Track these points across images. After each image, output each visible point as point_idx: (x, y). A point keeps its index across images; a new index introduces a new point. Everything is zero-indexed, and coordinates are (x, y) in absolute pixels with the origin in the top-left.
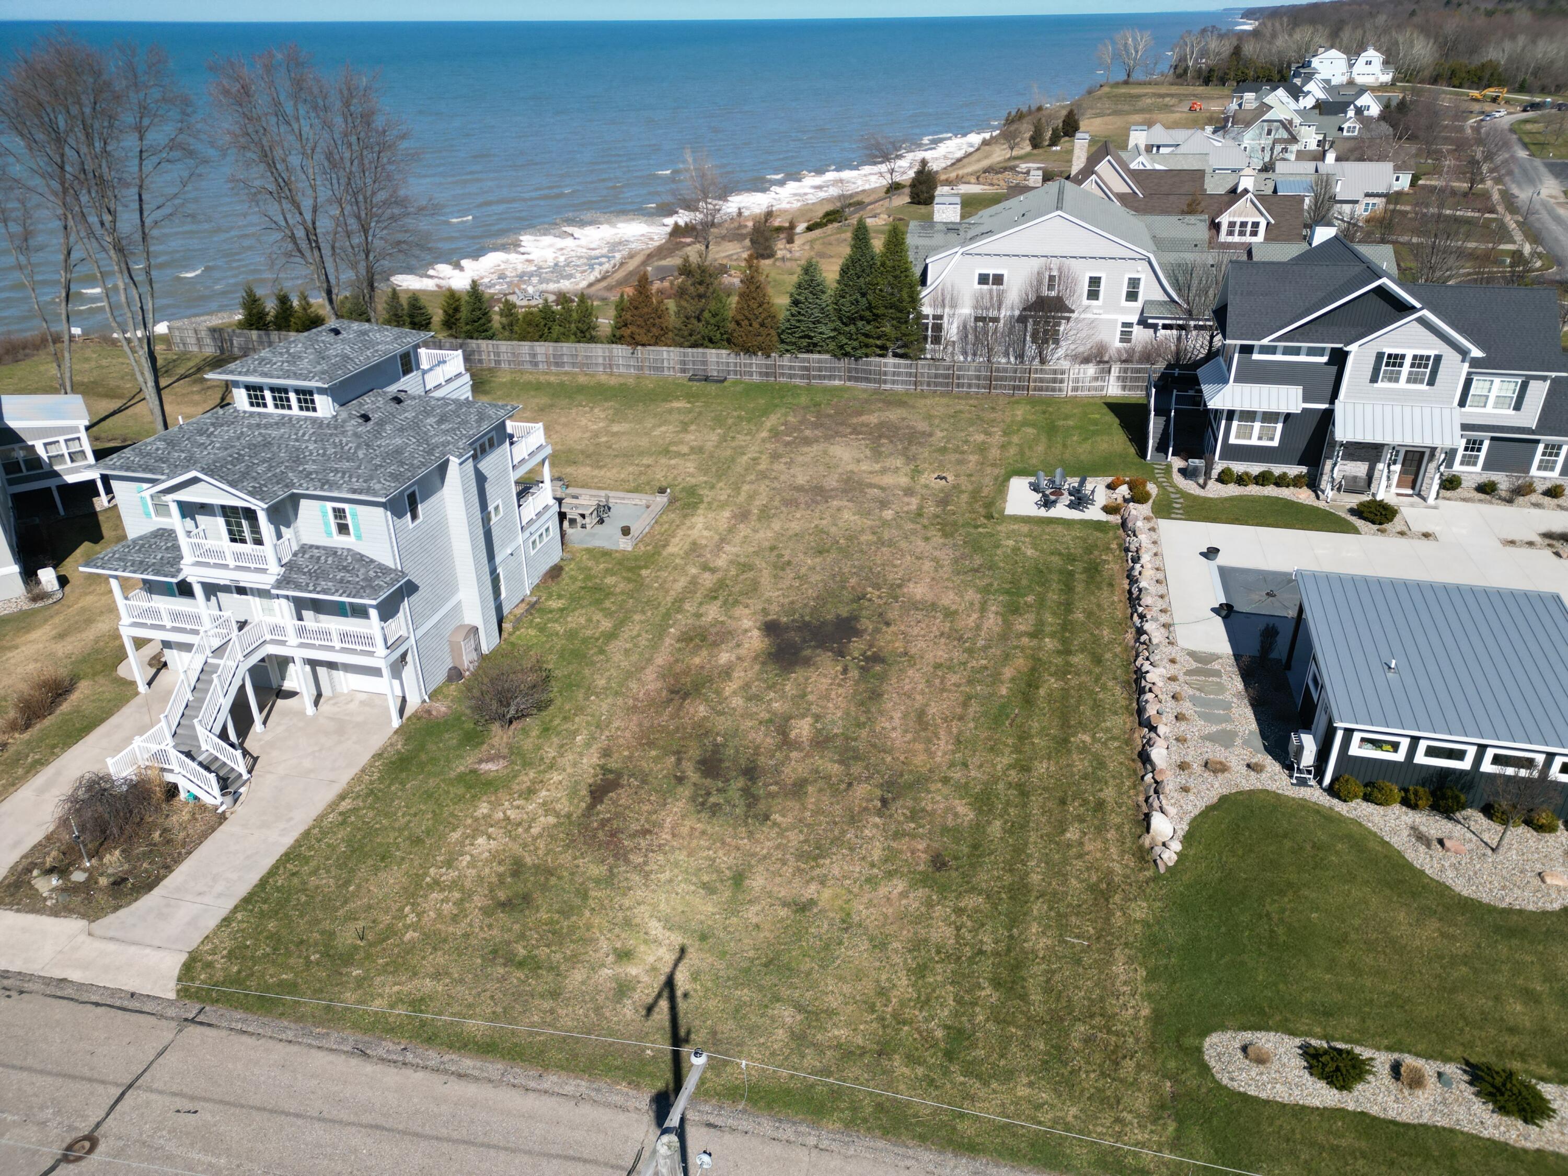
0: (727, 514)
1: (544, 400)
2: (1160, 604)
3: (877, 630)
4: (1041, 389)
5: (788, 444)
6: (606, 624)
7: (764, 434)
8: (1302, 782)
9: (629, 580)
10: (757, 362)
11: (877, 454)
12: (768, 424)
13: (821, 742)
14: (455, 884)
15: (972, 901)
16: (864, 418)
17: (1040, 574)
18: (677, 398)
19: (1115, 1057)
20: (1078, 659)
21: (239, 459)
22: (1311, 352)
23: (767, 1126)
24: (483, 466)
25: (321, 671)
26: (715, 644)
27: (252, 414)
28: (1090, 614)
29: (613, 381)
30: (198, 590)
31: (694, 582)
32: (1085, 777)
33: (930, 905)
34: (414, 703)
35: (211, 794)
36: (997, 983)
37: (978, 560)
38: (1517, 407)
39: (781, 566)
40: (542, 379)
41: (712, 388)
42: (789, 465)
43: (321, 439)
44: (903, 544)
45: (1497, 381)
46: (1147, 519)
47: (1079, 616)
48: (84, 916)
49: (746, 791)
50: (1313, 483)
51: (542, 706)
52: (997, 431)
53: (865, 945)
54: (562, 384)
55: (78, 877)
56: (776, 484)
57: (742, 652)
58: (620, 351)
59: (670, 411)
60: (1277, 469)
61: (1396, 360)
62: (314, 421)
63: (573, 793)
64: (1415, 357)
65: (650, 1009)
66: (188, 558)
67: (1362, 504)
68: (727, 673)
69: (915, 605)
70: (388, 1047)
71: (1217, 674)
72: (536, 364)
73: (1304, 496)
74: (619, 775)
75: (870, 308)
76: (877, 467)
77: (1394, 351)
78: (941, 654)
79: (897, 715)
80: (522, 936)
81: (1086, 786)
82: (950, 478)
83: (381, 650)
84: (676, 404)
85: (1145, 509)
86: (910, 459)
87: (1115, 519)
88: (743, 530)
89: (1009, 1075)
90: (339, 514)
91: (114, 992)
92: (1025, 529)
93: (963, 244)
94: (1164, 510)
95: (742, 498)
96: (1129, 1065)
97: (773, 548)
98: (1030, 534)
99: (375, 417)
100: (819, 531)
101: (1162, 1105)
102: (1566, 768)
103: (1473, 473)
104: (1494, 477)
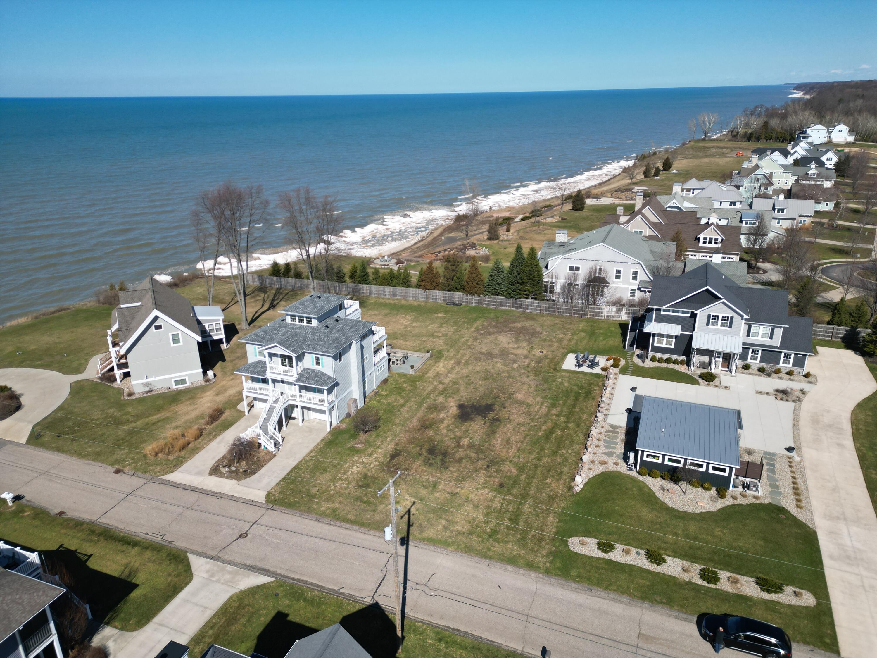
0: (452, 362)
1: (388, 311)
2: (607, 407)
3: (500, 410)
4: (593, 315)
5: (482, 334)
6: (402, 401)
7: (473, 330)
8: (630, 469)
9: (412, 386)
10: (475, 298)
11: (517, 340)
12: (475, 325)
13: (470, 446)
14: (346, 479)
15: (508, 497)
16: (515, 325)
17: (567, 393)
18: (440, 312)
19: (541, 540)
20: (571, 425)
21: (288, 340)
22: (683, 312)
23: (432, 548)
24: (363, 343)
25: (305, 411)
26: (440, 411)
27: (291, 324)
28: (581, 409)
29: (416, 304)
30: (270, 381)
31: (435, 388)
32: (559, 464)
33: (495, 497)
34: (334, 424)
35: (271, 448)
36: (510, 519)
37: (545, 386)
38: (771, 338)
39: (469, 384)
40: (387, 301)
41: (455, 308)
42: (480, 343)
43: (313, 334)
44: (518, 378)
45: (761, 327)
46: (616, 374)
47: (577, 409)
48: (236, 480)
49: (442, 460)
50: (688, 363)
51: (377, 428)
52: (569, 333)
53: (471, 506)
54: (395, 304)
55: (233, 469)
56: (474, 351)
57: (449, 414)
58: (419, 291)
59: (437, 318)
60: (674, 357)
61: (716, 318)
62: (311, 327)
63: (385, 455)
64: (723, 317)
65: (402, 517)
66: (269, 371)
67: (703, 374)
68: (442, 421)
69: (517, 402)
70: (325, 520)
71: (617, 433)
72: (385, 295)
73: (683, 368)
74: (401, 452)
75: (521, 279)
76: (516, 346)
77: (715, 314)
78: (521, 420)
79: (500, 439)
80: (366, 495)
81: (559, 466)
82: (545, 352)
83: (326, 404)
84: (439, 315)
85: (616, 370)
86: (530, 342)
87: (604, 373)
88: (457, 369)
89: (507, 542)
90: (317, 359)
91: (248, 500)
92: (567, 375)
93: (563, 254)
94: (624, 371)
95: (459, 356)
96: (544, 543)
97: (467, 377)
98: (568, 377)
99: (330, 326)
100: (487, 371)
101: (550, 553)
102: (714, 469)
103: (756, 363)
104: (764, 365)
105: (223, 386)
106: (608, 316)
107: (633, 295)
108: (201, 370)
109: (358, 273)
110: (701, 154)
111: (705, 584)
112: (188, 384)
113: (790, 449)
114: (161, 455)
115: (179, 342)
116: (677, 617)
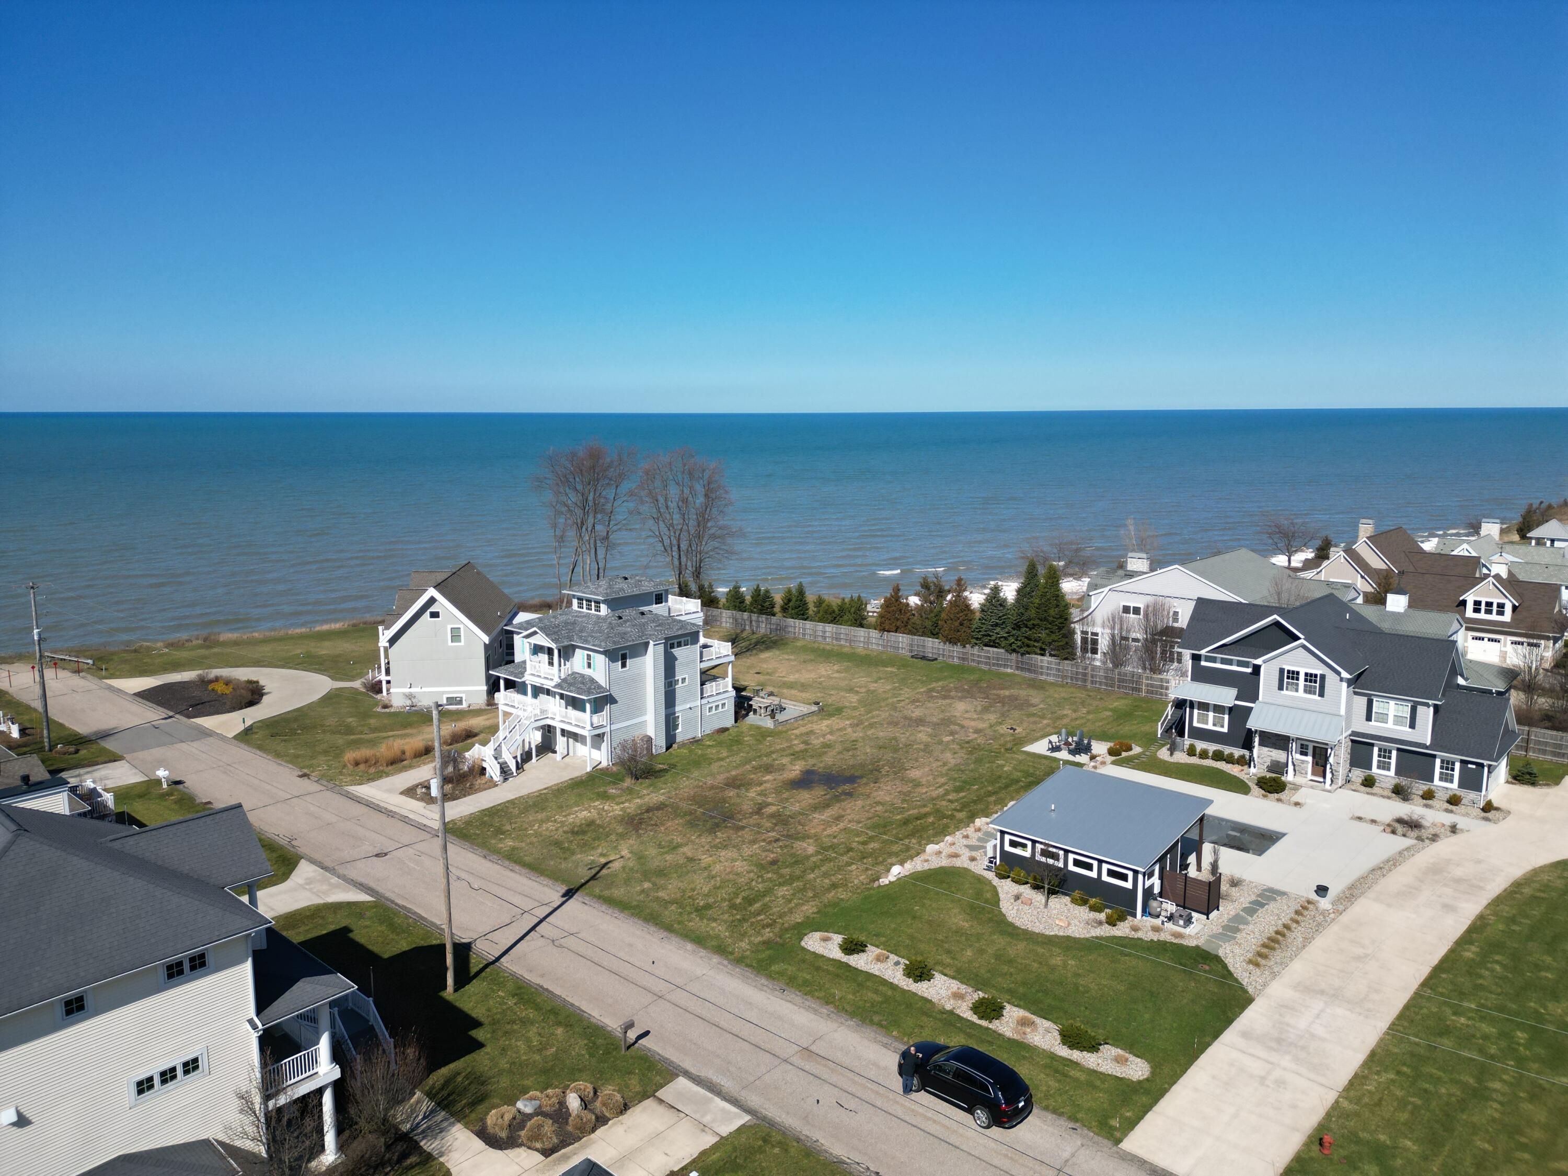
0: (848, 722)
1: (810, 657)
3: (866, 784)
4: (1152, 692)
5: (933, 697)
6: (724, 755)
7: (923, 690)
8: (989, 869)
9: (756, 739)
10: (957, 649)
11: (985, 710)
12: (932, 686)
13: (774, 816)
14: (561, 822)
15: (769, 875)
16: (1002, 692)
17: (997, 778)
18: (891, 666)
19: (768, 926)
20: (961, 815)
22: (1240, 664)
25: (571, 742)
26: (770, 772)
27: (577, 611)
28: (998, 798)
29: (865, 652)
30: (529, 688)
31: (790, 747)
32: (890, 852)
33: (750, 872)
34: (603, 764)
35: (496, 777)
36: (745, 898)
37: (971, 766)
38: (1412, 725)
39: (849, 749)
40: (822, 646)
41: (922, 663)
42: (917, 707)
43: (596, 625)
44: (936, 753)
45: (1392, 703)
46: (1103, 763)
48: (426, 803)
49: (715, 824)
50: (1246, 761)
51: (658, 777)
52: (1084, 711)
53: (705, 875)
56: (897, 714)
57: (780, 778)
58: (874, 634)
59: (879, 672)
60: (1227, 750)
61: (1294, 675)
62: (597, 615)
63: (640, 807)
64: (1306, 674)
65: (590, 869)
66: (529, 671)
67: (1264, 779)
68: (761, 784)
69: (903, 779)
70: (493, 857)
72: (824, 636)
74: (666, 806)
76: (975, 716)
77: (1292, 668)
78: (887, 799)
79: (827, 815)
80: (571, 841)
81: (885, 855)
83: (589, 727)
84: (887, 668)
85: (1110, 759)
86: (1003, 715)
87: (1089, 762)
88: (849, 730)
89: (715, 920)
90: (589, 657)
92: (1022, 758)
94: (1123, 761)
95: (866, 717)
96: (769, 930)
97: (855, 741)
98: (1021, 761)
99: (625, 618)
100: (894, 738)
101: (766, 942)
102: (1111, 873)
103: (1388, 776)
104: (1404, 781)
108: (485, 688)
109: (794, 604)
111: (974, 1019)
112: (464, 706)
113: (1322, 890)
114: (362, 767)
115: (459, 640)
116: (885, 1046)
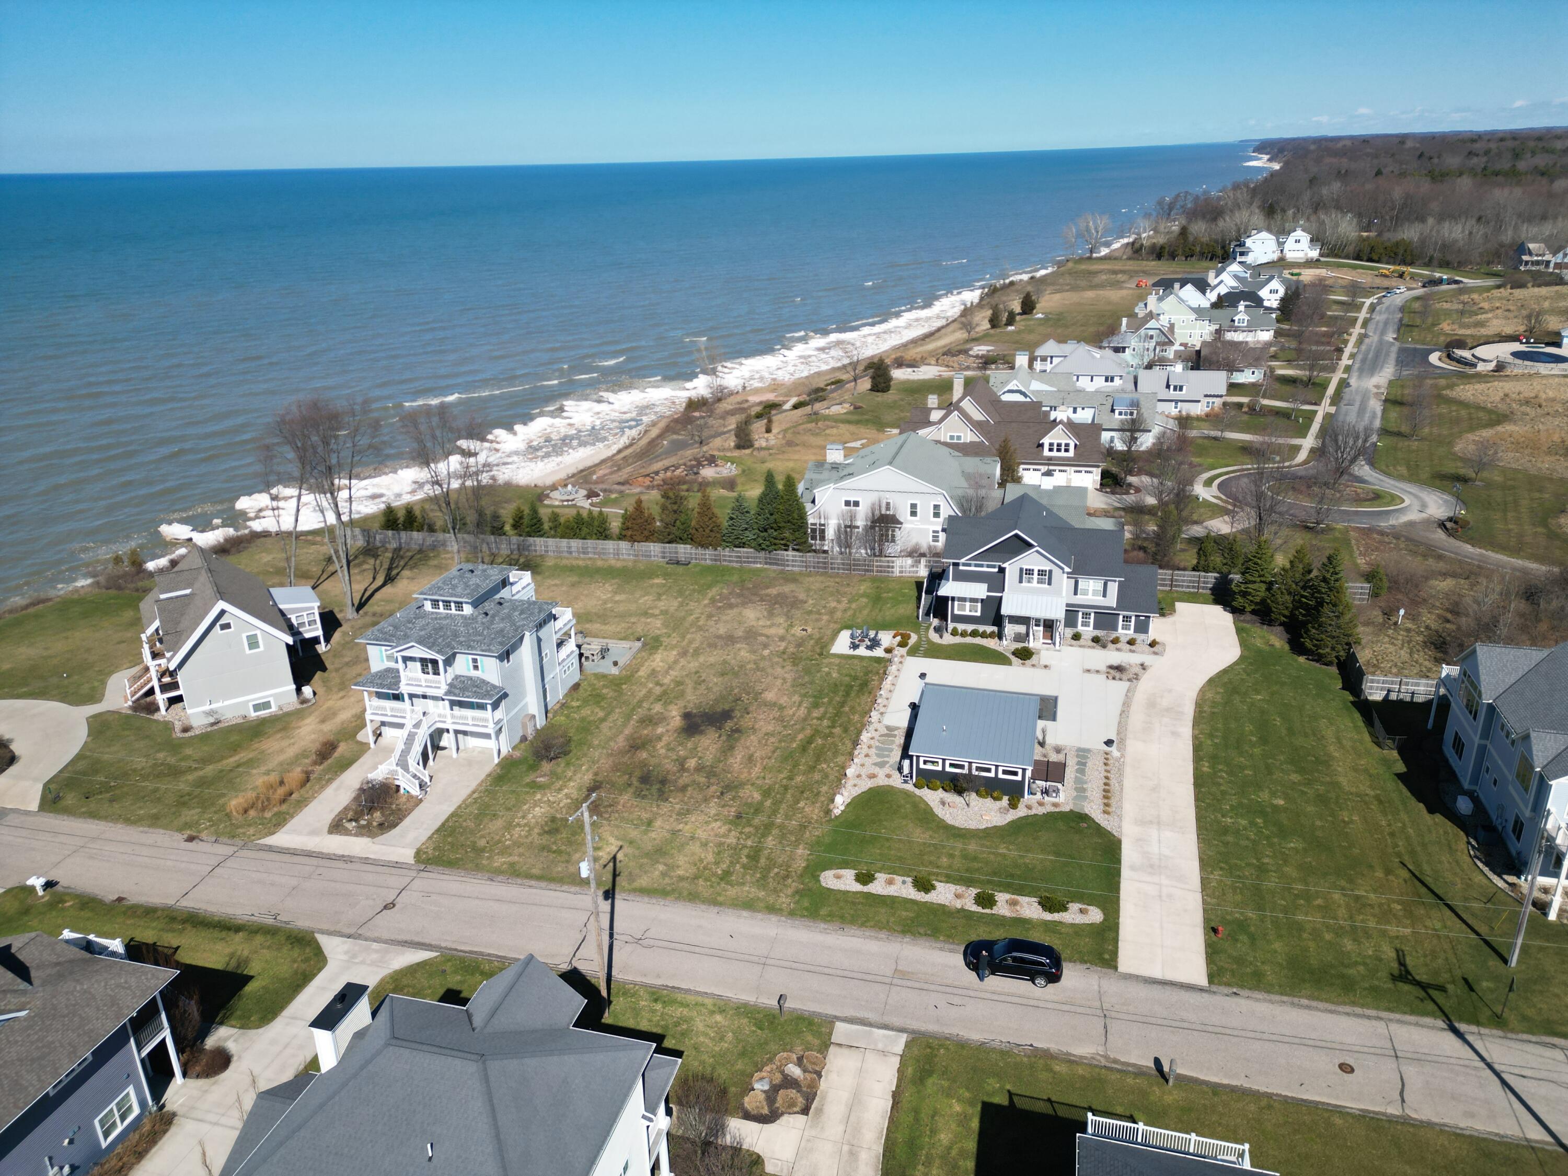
0: (675, 653)
1: (575, 579)
2: (885, 702)
3: (742, 717)
4: (881, 572)
5: (720, 608)
6: (601, 714)
7: (706, 602)
8: (906, 782)
9: (615, 691)
10: (709, 552)
11: (771, 614)
12: (710, 595)
13: (699, 769)
14: (526, 825)
15: (747, 830)
16: (769, 591)
17: (835, 687)
18: (657, 576)
19: (786, 877)
20: (837, 730)
21: (430, 636)
22: (988, 566)
23: (646, 899)
24: (541, 634)
25: (460, 736)
26: (656, 724)
27: (434, 613)
28: (852, 708)
29: (619, 564)
30: (406, 697)
31: (650, 692)
32: (817, 782)
33: (730, 831)
34: (504, 752)
35: (415, 791)
36: (748, 856)
37: (807, 679)
38: (1104, 595)
39: (699, 683)
40: (574, 563)
41: (680, 569)
42: (717, 622)
43: (466, 625)
44: (770, 670)
45: (1091, 581)
46: (902, 656)
47: (847, 709)
48: (369, 836)
49: (659, 790)
50: (1000, 636)
51: (566, 753)
52: (845, 600)
53: (698, 844)
54: (586, 567)
55: (363, 822)
56: (707, 634)
57: (669, 727)
58: (624, 545)
59: (652, 586)
60: (981, 628)
61: (1030, 572)
62: (462, 616)
63: (580, 789)
64: (1039, 571)
65: (605, 866)
66: (403, 681)
67: (1017, 649)
68: (659, 738)
69: (766, 704)
70: (500, 878)
71: (895, 736)
72: (571, 553)
73: (992, 643)
74: (601, 783)
75: (776, 522)
76: (768, 623)
77: (1028, 567)
78: (770, 728)
79: (739, 757)
80: (555, 843)
81: (816, 786)
82: (809, 630)
83: (491, 725)
84: (657, 581)
85: (903, 651)
86: (788, 617)
87: (888, 656)
88: (683, 662)
89: (743, 884)
90: (475, 661)
91: (389, 862)
92: (837, 661)
93: (836, 482)
94: (913, 652)
95: (684, 643)
96: (790, 880)
97: (697, 672)
98: (838, 665)
99: (490, 613)
100: (725, 662)
101: (797, 892)
102: (1005, 772)
103: (1088, 631)
104: (1098, 633)
105: (329, 709)
106: (901, 572)
107: (935, 539)
108: (294, 687)
109: (526, 521)
110: (1083, 283)
111: (980, 909)
112: (274, 709)
113: (1109, 743)
114: (252, 813)
115: (258, 647)
